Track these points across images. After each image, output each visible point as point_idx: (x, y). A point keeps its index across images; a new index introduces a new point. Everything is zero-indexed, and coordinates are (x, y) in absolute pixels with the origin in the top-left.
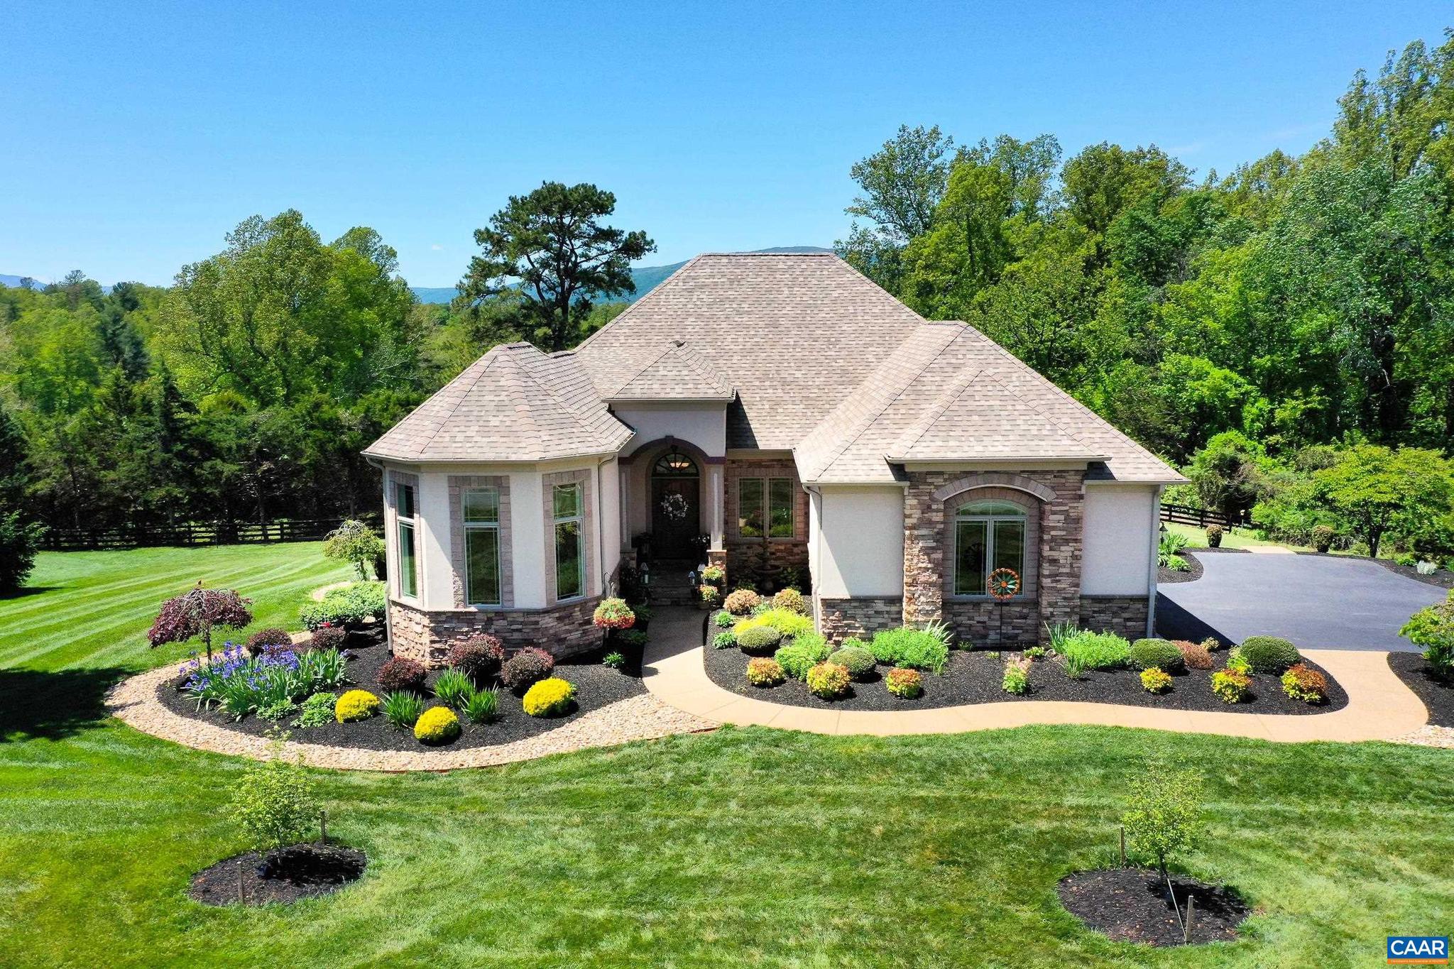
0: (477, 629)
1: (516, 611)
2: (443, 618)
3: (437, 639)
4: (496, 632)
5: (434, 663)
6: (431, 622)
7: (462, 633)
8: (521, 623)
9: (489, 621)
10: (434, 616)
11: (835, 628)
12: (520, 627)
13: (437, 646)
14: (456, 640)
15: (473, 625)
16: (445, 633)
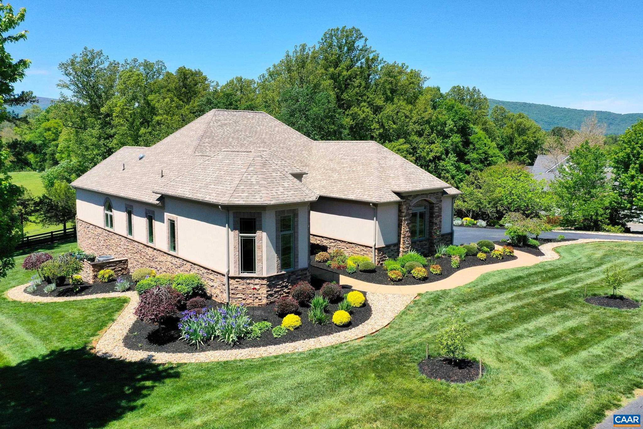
0: (285, 282)
1: (298, 270)
2: (272, 279)
3: (269, 289)
4: (292, 281)
5: (268, 302)
6: (268, 282)
7: (279, 285)
8: (301, 275)
9: (289, 277)
10: (269, 279)
11: (381, 258)
12: (300, 277)
13: (269, 293)
14: (277, 288)
15: (284, 280)
16: (272, 286)
